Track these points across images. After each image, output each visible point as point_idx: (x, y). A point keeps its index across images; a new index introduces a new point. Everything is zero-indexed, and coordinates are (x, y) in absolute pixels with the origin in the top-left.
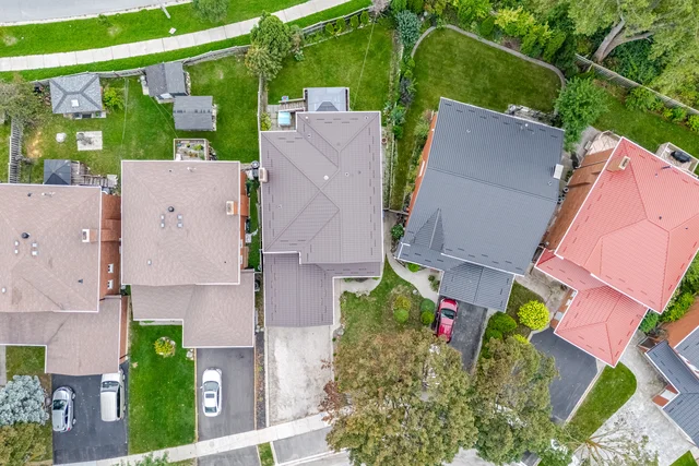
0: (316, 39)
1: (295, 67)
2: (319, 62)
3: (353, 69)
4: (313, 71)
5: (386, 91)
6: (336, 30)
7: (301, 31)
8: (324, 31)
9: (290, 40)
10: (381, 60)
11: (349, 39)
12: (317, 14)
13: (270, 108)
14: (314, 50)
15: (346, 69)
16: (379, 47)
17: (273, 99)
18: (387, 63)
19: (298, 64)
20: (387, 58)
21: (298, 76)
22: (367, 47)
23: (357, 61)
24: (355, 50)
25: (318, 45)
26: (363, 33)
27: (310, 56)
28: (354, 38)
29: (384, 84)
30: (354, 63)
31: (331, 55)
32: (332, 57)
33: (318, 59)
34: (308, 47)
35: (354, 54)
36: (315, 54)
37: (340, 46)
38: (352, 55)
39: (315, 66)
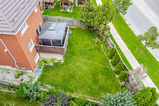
1: (88, 39)
3: (85, 68)
4: (85, 47)
11: (107, 68)
15: (86, 64)
21: (83, 40)
22: (101, 78)
23: (91, 71)
24: (98, 71)
25: (101, 50)
26: (112, 77)
27: (95, 46)
28: (108, 71)
29: (71, 88)
30: (89, 69)
31: (95, 56)
32: (94, 57)
33: (92, 50)
34: (100, 46)
35: (96, 70)
36: (96, 49)
37: (102, 62)
38: (95, 68)
39: (88, 48)
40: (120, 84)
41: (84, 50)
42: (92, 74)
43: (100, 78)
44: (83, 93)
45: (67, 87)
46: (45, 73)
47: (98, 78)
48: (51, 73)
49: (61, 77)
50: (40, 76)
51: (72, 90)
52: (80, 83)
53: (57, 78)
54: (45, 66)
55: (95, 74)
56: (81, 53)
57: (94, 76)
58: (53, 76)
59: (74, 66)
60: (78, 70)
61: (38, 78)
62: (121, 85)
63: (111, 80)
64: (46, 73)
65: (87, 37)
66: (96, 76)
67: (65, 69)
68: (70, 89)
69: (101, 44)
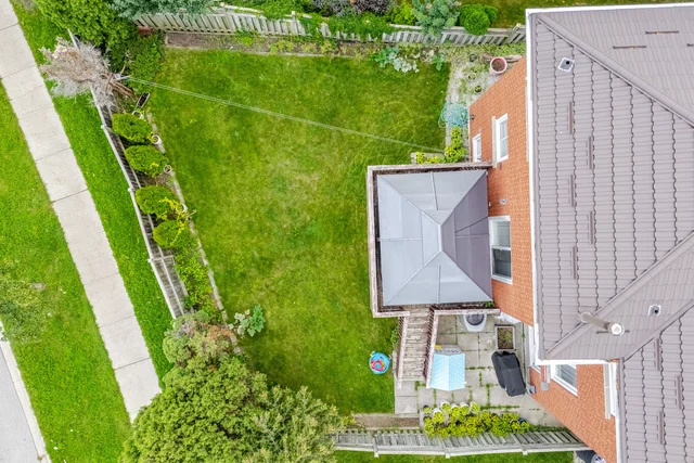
0: (199, 275)
1: (281, 335)
2: (265, 265)
3: (283, 164)
4: (291, 281)
5: (342, 66)
6: (172, 216)
7: (181, 323)
8: (175, 251)
9: (214, 362)
10: (255, 84)
11: (196, 176)
12: (123, 271)
13: (404, 407)
14: (229, 279)
15: (282, 183)
16: (219, 88)
17: (377, 398)
18: (262, 66)
19: (274, 325)
20: (248, 67)
21: (309, 324)
22: (220, 130)
23: (259, 154)
24: (229, 158)
25: (217, 267)
26: (178, 136)
27: (249, 290)
28: (192, 163)
29: (325, 75)
30: (267, 162)
31: (245, 229)
32: (250, 226)
33: (258, 267)
34: (224, 297)
35: (239, 161)
36: (243, 275)
37: (218, 202)
38: (242, 167)
39: (277, 275)
40: (149, 116)
41: (298, 257)
42: (254, 142)
43: (224, 127)
44: (281, 65)
45: (337, 76)
46: (432, 117)
47: (233, 124)
48: (408, 119)
49: (367, 108)
50: (444, 102)
51: (318, 70)
52: (296, 96)
53: (381, 103)
54: (438, 145)
55: (244, 138)
56: (308, 237)
57: (246, 133)
58: (396, 110)
59: (329, 163)
60: (311, 149)
61: (449, 91)
62: (149, 109)
63: (184, 125)
64: (427, 118)
65: (290, 348)
66: (237, 134)
67: (360, 146)
68: (328, 71)
69: (221, 308)
